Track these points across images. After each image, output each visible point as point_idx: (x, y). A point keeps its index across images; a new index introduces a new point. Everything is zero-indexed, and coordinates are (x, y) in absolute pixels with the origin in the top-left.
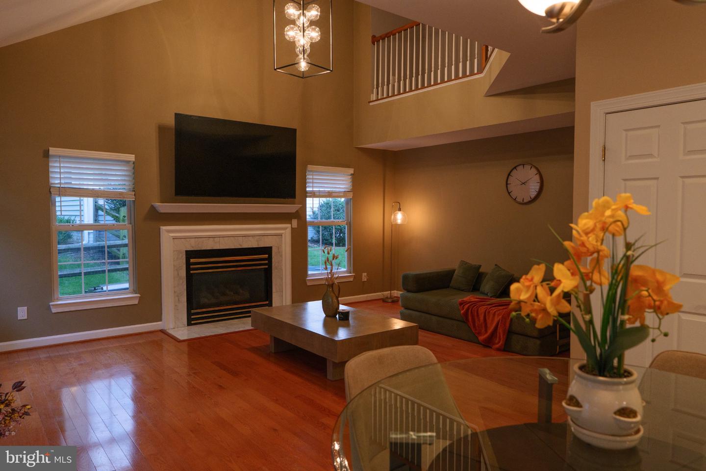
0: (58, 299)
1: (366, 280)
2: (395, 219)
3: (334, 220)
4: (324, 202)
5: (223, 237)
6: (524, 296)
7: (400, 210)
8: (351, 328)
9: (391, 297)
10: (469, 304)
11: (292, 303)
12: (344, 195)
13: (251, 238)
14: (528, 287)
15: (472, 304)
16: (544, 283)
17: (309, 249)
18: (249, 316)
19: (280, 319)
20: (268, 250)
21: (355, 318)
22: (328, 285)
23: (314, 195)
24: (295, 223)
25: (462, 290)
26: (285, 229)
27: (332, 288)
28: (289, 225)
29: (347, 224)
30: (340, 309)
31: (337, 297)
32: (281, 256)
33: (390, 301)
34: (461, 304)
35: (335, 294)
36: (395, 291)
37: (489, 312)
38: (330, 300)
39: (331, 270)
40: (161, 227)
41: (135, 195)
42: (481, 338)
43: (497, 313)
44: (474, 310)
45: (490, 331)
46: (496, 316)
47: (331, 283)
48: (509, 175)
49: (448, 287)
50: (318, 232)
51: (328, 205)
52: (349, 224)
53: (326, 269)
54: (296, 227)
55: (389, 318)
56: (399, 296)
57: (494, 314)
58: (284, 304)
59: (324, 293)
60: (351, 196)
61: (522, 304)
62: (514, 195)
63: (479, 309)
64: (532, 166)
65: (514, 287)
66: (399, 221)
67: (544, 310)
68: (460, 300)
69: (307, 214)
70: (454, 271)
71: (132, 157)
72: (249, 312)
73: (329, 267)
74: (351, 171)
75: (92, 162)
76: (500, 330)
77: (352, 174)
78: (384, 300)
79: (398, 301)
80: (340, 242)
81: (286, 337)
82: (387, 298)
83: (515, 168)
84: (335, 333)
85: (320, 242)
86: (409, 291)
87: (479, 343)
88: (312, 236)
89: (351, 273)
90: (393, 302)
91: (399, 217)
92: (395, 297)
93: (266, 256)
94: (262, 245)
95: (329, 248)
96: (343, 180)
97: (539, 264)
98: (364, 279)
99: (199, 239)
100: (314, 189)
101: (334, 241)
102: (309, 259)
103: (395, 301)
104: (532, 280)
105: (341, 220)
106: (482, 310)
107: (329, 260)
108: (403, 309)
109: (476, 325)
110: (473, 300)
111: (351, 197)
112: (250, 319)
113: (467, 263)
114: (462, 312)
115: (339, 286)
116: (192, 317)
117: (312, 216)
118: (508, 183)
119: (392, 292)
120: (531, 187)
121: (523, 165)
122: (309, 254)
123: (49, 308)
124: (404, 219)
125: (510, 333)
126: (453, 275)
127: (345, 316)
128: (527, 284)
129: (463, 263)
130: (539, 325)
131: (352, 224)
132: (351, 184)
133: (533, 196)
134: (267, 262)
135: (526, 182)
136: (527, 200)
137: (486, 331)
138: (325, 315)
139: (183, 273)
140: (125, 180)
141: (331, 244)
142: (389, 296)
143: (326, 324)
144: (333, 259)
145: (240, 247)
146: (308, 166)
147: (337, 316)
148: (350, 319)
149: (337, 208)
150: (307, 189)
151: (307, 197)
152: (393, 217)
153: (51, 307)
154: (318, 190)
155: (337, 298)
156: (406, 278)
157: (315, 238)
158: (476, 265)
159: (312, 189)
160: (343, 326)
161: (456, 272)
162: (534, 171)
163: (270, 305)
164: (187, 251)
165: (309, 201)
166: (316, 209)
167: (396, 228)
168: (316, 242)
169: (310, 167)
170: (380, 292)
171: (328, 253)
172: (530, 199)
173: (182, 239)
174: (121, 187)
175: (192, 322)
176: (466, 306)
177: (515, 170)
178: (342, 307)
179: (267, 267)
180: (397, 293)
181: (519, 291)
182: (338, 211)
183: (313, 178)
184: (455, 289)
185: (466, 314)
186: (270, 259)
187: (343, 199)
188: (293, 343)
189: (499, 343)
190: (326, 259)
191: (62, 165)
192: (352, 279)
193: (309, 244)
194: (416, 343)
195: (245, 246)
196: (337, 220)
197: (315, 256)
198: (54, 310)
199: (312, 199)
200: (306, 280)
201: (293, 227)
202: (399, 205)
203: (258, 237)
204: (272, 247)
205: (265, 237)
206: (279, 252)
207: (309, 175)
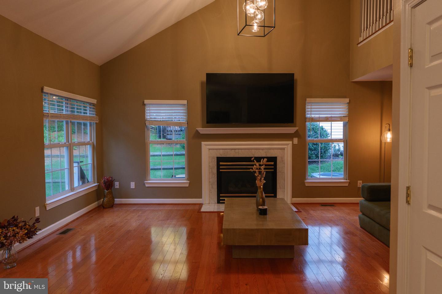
0: (149, 180)
5: (241, 149)
7: (389, 131)
13: (261, 151)
20: (274, 159)
23: (312, 120)
24: (296, 141)
26: (287, 144)
28: (291, 142)
29: (344, 142)
32: (284, 164)
40: (202, 142)
41: (187, 123)
52: (346, 142)
54: (297, 143)
60: (347, 120)
66: (388, 140)
71: (185, 102)
74: (347, 100)
75: (166, 106)
77: (348, 103)
89: (347, 180)
91: (388, 136)
93: (273, 163)
94: (269, 155)
98: (360, 185)
99: (225, 150)
100: (312, 116)
116: (221, 198)
123: (144, 184)
131: (348, 141)
132: (347, 110)
134: (273, 167)
139: (215, 171)
140: (183, 115)
145: (253, 156)
146: (307, 99)
150: (307, 116)
151: (306, 121)
153: (145, 183)
154: (318, 116)
159: (310, 116)
163: (275, 196)
164: (217, 158)
173: (215, 150)
174: (183, 120)
175: (221, 202)
179: (273, 170)
183: (311, 108)
186: (275, 165)
191: (151, 109)
192: (347, 185)
195: (257, 155)
198: (147, 185)
200: (304, 182)
201: (294, 143)
202: (389, 126)
203: (266, 150)
204: (277, 157)
205: (271, 150)
206: (283, 161)
207: (308, 105)
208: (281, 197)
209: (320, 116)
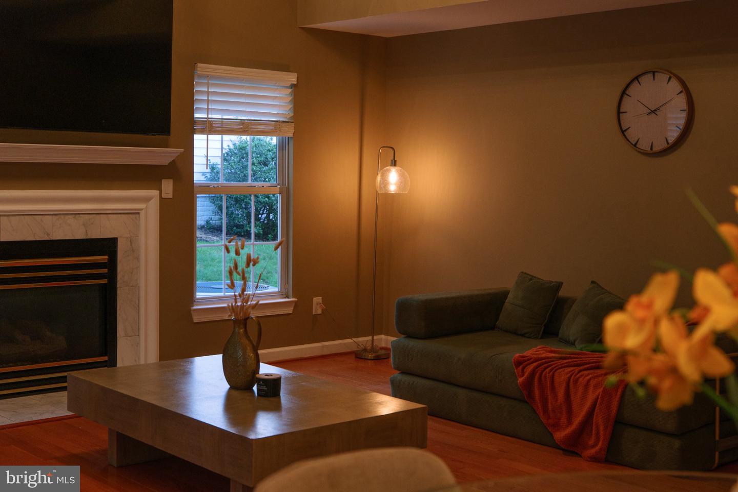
1: (320, 312)
2: (385, 183)
3: (255, 184)
4: (234, 145)
5: (9, 215)
6: (632, 341)
7: (395, 165)
8: (283, 413)
9: (373, 349)
10: (535, 364)
11: (160, 361)
12: (275, 127)
13: (70, 220)
14: (642, 322)
15: (542, 364)
16: (677, 314)
17: (198, 244)
18: (64, 389)
19: (130, 394)
20: (108, 246)
21: (292, 393)
22: (236, 322)
23: (210, 128)
24: (168, 187)
25: (523, 335)
26: (147, 200)
27: (245, 328)
28: (156, 193)
29: (280, 193)
30: (261, 372)
31: (253, 346)
32: (138, 259)
33: (370, 356)
34: (519, 363)
35: (250, 340)
36: (383, 337)
37: (576, 381)
38: (240, 353)
39: (244, 290)
42: (560, 435)
43: (592, 383)
44: (545, 376)
45: (577, 421)
46: (591, 389)
47: (241, 316)
48: (624, 93)
49: (493, 329)
50: (220, 208)
51: (242, 151)
52: (286, 193)
53: (232, 286)
54: (171, 196)
55: (366, 393)
56: (390, 346)
57: (587, 386)
58: (142, 362)
59: (228, 339)
60: (289, 132)
61: (631, 359)
62: (633, 135)
63: (556, 374)
64: (673, 75)
65: (613, 321)
66: (392, 188)
67: (674, 371)
68: (517, 355)
69: (195, 170)
70: (504, 295)
72: (64, 379)
73: (238, 283)
74: (292, 78)
76: (599, 419)
77: (293, 86)
78: (358, 355)
79: (388, 358)
80: (267, 232)
81: (144, 434)
82: (365, 350)
83: (637, 78)
84: (250, 423)
85: (221, 231)
86: (410, 336)
87: (556, 446)
88: (206, 218)
89: (287, 297)
90: (378, 359)
91: (393, 179)
92: (382, 348)
93: (104, 258)
94: (95, 234)
95: (239, 243)
96: (275, 98)
97: (664, 271)
98: (317, 310)
100: (210, 116)
101: (253, 230)
102: (199, 267)
103: (380, 357)
104: (649, 306)
105: (268, 184)
106: (561, 377)
107: (240, 269)
108: (396, 374)
109: (550, 408)
110: (543, 356)
111: (291, 135)
112: (65, 394)
113: (532, 278)
114: (521, 380)
115: (259, 324)
117: (208, 175)
118: (621, 110)
119: (375, 337)
120: (669, 122)
121: (654, 73)
122: (199, 255)
124: (402, 183)
125: (619, 424)
126: (503, 303)
127: (272, 387)
128: (640, 313)
129: (525, 278)
130: (665, 403)
131: (292, 191)
132: (290, 106)
133: (671, 140)
134: (106, 271)
135: (658, 109)
136: (659, 146)
137: (570, 423)
138: (228, 386)
141: (247, 235)
142: (369, 347)
143: (230, 405)
144: (248, 265)
145: (46, 238)
146: (199, 65)
147: (255, 388)
148: (281, 395)
149: (262, 159)
150: (196, 115)
151: (194, 132)
152: (379, 178)
154: (219, 117)
155: (255, 349)
156: (404, 308)
157: (215, 221)
158: (552, 282)
159: (205, 116)
160: (267, 409)
161: (510, 296)
162: (675, 86)
163: (112, 363)
165: (199, 140)
166: (216, 160)
167: (386, 201)
168: (215, 230)
169: (201, 67)
170: (351, 338)
171: (237, 253)
172: (665, 145)
176: (530, 369)
177: (636, 83)
178: (265, 369)
179: (105, 281)
180: (385, 340)
181: (622, 330)
182: (265, 165)
183: (208, 93)
184: (507, 331)
185: (529, 383)
186: (112, 265)
187: (274, 140)
188: (159, 444)
189: (596, 445)
190: (232, 265)
192: (289, 310)
193: (199, 234)
194: (421, 443)
195: (58, 235)
196: (260, 184)
197: (213, 260)
199: (205, 136)
200: (191, 310)
201: (163, 196)
202: (392, 152)
203: (87, 217)
204: (117, 238)
205: (102, 215)
206: (133, 251)
207: (201, 84)
208: (128, 363)
209: (225, 117)
